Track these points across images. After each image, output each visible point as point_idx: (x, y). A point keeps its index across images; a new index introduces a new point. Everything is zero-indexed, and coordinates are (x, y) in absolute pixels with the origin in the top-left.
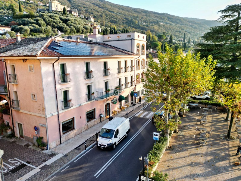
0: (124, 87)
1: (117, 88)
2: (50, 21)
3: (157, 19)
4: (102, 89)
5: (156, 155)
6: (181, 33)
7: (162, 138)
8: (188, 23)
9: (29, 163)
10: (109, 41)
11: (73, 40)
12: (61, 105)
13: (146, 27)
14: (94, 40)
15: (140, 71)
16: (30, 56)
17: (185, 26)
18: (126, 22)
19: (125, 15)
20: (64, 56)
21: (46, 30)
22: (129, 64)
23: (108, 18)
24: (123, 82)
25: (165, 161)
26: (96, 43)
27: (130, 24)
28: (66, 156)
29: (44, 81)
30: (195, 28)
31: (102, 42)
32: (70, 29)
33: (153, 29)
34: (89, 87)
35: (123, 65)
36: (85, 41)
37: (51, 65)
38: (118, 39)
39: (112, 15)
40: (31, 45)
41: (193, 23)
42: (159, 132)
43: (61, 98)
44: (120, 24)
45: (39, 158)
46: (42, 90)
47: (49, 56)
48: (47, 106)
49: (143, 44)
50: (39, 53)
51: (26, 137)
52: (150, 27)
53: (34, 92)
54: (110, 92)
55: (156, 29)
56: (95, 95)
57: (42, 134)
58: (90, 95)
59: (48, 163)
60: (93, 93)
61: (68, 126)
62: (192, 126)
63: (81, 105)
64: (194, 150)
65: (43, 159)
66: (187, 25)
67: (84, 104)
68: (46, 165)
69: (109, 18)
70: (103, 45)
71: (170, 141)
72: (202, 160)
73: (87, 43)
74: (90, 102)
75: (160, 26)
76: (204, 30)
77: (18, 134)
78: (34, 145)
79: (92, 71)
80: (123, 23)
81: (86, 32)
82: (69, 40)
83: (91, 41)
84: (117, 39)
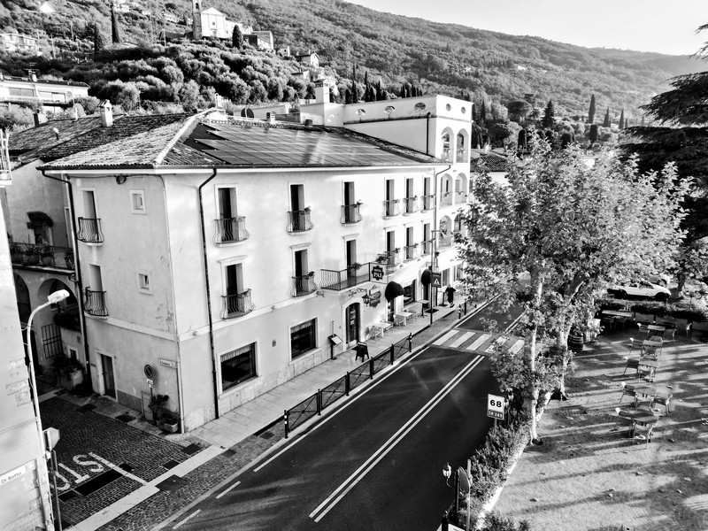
0: (401, 256)
1: (380, 259)
2: (196, 67)
3: (507, 54)
4: (337, 263)
5: (495, 463)
6: (580, 97)
7: (515, 412)
8: (603, 65)
9: (127, 468)
10: (361, 122)
11: (255, 120)
12: (219, 306)
13: (472, 78)
14: (317, 121)
15: (451, 212)
16: (136, 166)
17: (593, 73)
18: (413, 67)
19: (411, 45)
20: (228, 165)
21: (184, 93)
22: (418, 190)
23: (359, 54)
24: (400, 242)
25: (523, 484)
26: (321, 129)
27: (426, 70)
28: (230, 452)
29: (174, 236)
30: (627, 79)
31: (341, 125)
32: (250, 87)
33: (495, 84)
34: (299, 256)
35: (399, 193)
36: (292, 122)
37: (194, 193)
38: (387, 117)
39: (374, 46)
40: (140, 135)
41: (621, 65)
42: (505, 395)
43: (220, 285)
44: (394, 72)
45: (157, 457)
46: (166, 261)
47: (187, 165)
48: (179, 309)
49: (463, 130)
50: (160, 158)
51: (123, 396)
52: (485, 79)
53: (145, 268)
54: (359, 272)
55: (504, 85)
56: (318, 280)
57: (166, 387)
58: (301, 280)
59: (181, 470)
60: (312, 274)
61: (238, 368)
62: (611, 379)
63: (277, 307)
64: (615, 455)
65: (166, 460)
66: (601, 71)
67: (286, 304)
68: (174, 477)
69: (364, 55)
70: (344, 133)
71: (539, 423)
72: (639, 484)
73: (296, 129)
74: (301, 299)
75: (515, 74)
76: (653, 86)
77: (100, 385)
78: (143, 419)
79: (307, 210)
80: (405, 68)
81: (295, 95)
82: (247, 119)
83: (308, 122)
84: (385, 115)
